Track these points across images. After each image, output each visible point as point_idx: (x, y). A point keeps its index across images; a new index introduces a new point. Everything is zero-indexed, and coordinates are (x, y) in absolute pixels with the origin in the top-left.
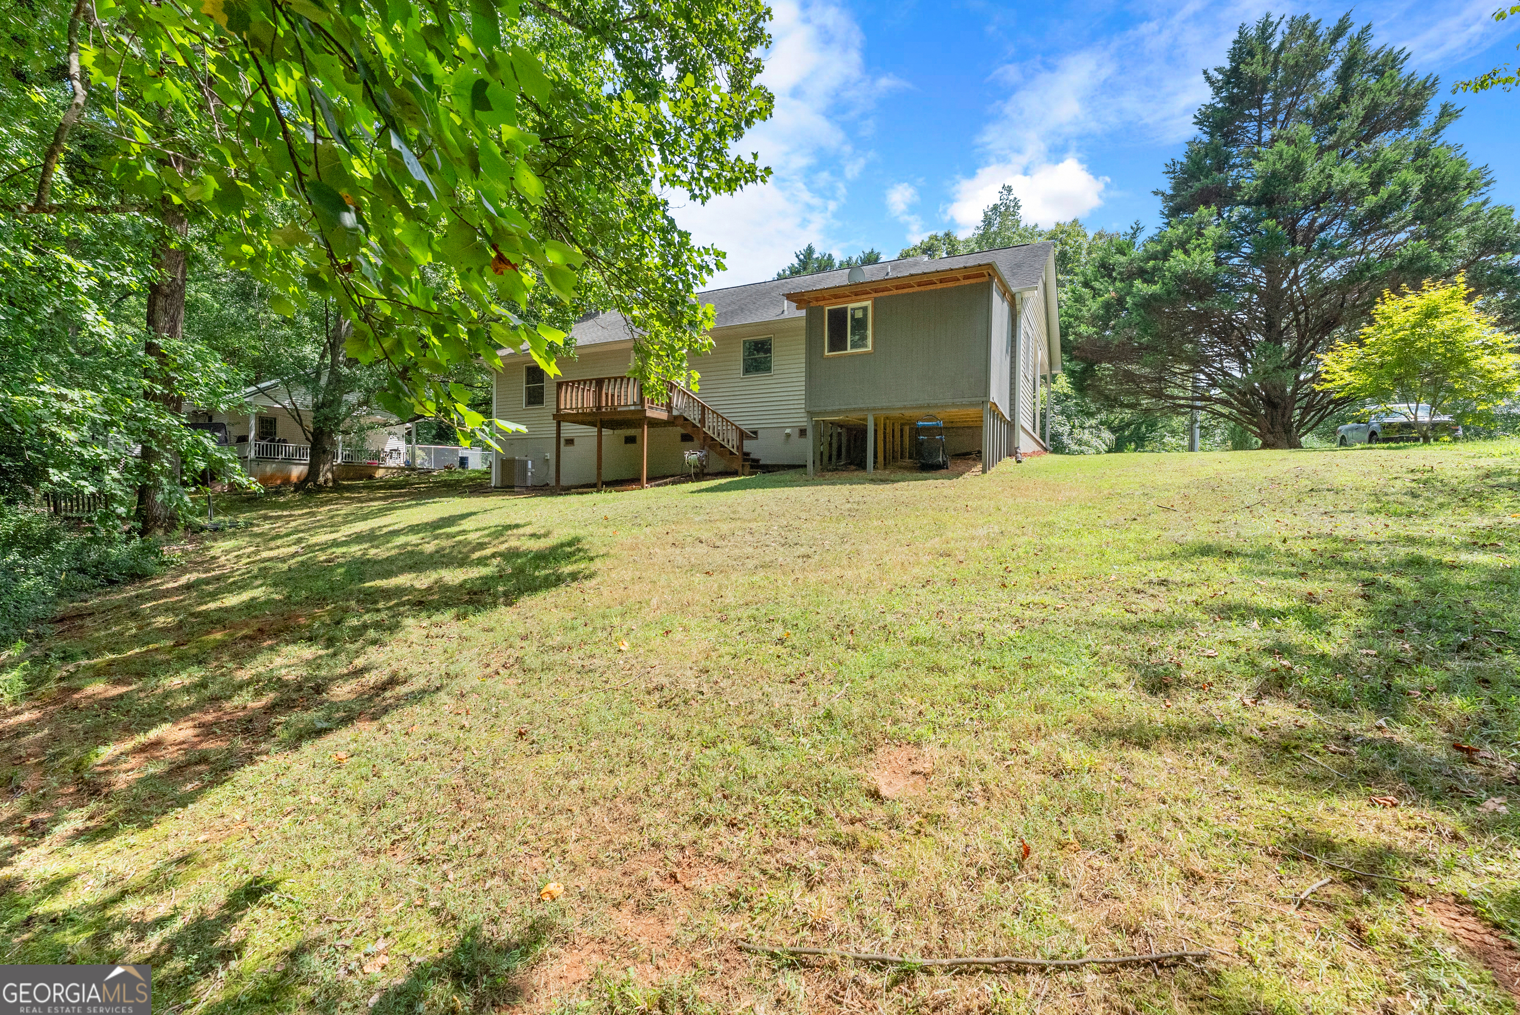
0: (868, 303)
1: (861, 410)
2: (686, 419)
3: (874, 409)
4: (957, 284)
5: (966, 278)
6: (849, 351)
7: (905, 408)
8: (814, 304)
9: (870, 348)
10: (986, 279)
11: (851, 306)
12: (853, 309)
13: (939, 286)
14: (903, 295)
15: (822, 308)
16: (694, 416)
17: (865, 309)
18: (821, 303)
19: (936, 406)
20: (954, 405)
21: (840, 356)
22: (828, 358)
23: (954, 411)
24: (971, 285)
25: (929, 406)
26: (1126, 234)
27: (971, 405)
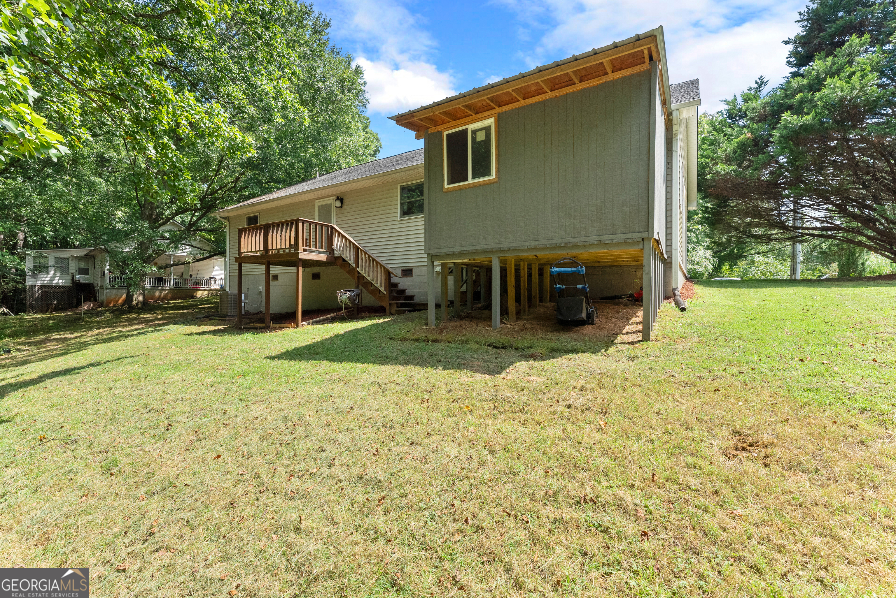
0: (490, 122)
1: (484, 252)
2: (344, 260)
3: (500, 251)
4: (604, 80)
5: (617, 67)
6: (470, 181)
7: (536, 248)
8: (432, 130)
9: (494, 177)
10: (645, 66)
11: (471, 127)
12: (474, 132)
13: (579, 87)
14: (532, 105)
15: (441, 133)
16: (349, 257)
17: (487, 129)
18: (440, 128)
19: (576, 246)
20: (601, 244)
21: (461, 189)
22: (449, 191)
23: (602, 251)
24: (623, 79)
25: (566, 246)
26: (750, 89)
27: (626, 243)
